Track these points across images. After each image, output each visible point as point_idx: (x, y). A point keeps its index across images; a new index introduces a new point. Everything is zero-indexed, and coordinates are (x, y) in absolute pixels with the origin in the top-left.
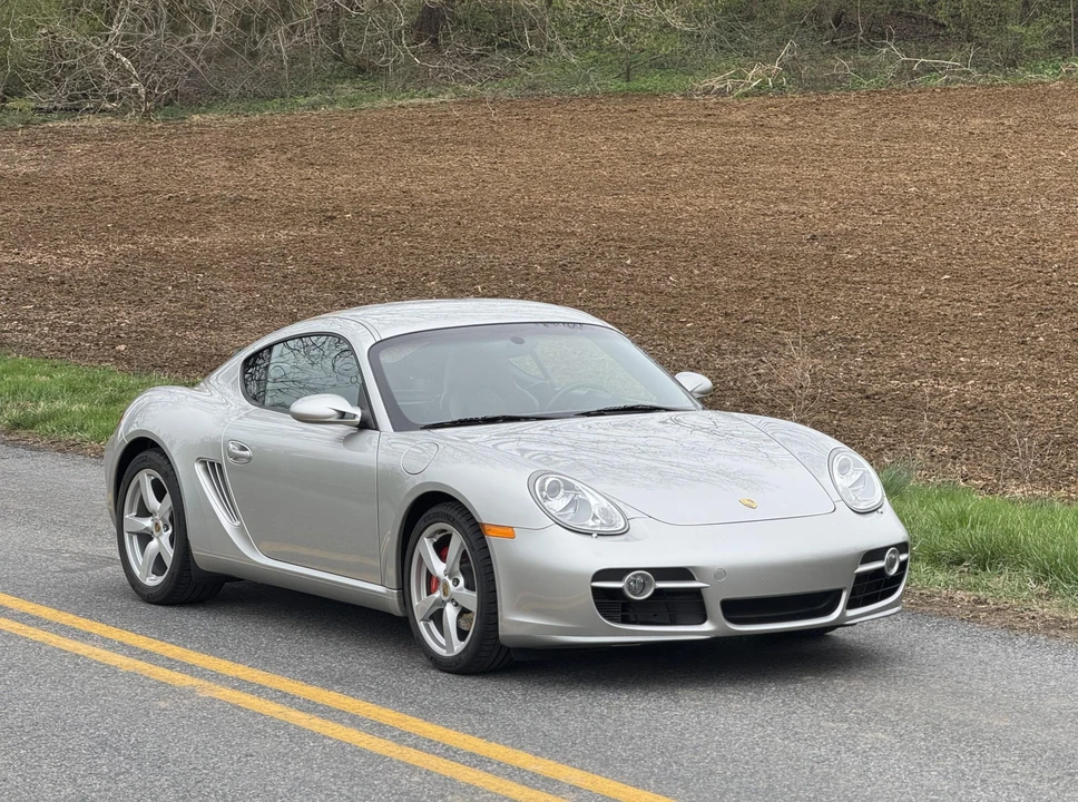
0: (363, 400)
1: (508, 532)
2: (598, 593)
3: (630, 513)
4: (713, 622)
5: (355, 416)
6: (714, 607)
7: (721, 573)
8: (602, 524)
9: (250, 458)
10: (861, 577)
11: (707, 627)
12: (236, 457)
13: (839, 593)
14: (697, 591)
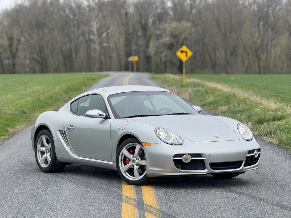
0: (106, 111)
1: (149, 144)
2: (175, 161)
3: (183, 139)
4: (207, 169)
5: (104, 115)
6: (207, 165)
7: (209, 155)
8: (175, 142)
9: (73, 129)
10: (248, 158)
11: (206, 171)
12: (69, 129)
13: (242, 162)
14: (203, 160)
